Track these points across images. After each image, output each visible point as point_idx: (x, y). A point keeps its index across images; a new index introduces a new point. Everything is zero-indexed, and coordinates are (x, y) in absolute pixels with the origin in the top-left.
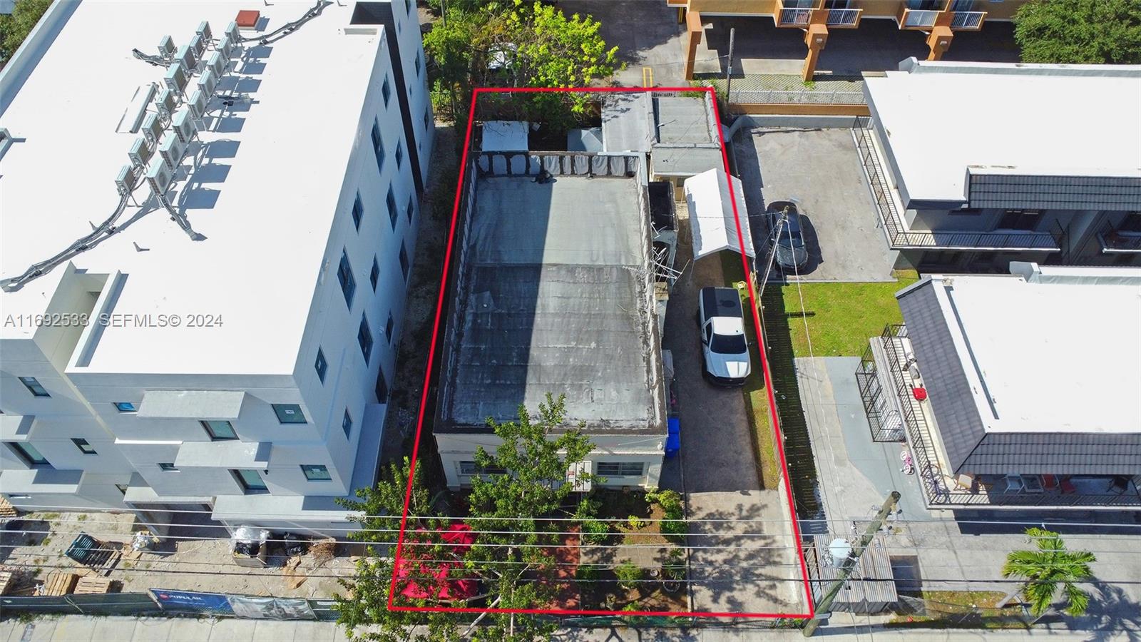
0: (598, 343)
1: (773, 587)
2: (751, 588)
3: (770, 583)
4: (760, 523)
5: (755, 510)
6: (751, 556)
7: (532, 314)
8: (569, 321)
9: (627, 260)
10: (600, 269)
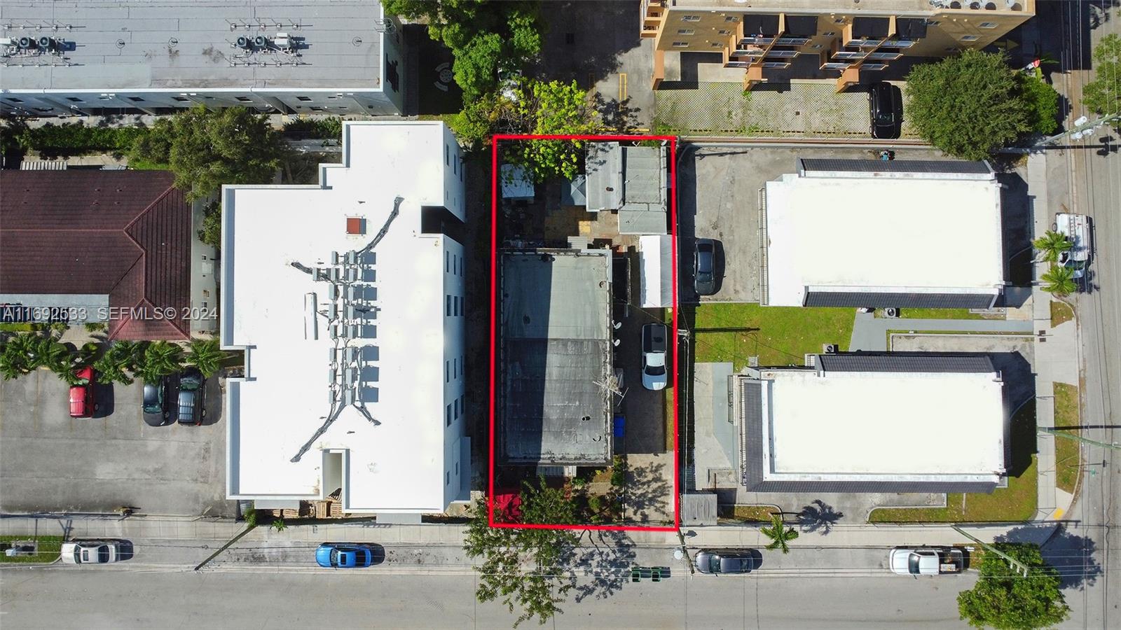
0: (579, 401)
1: (664, 507)
2: (652, 508)
3: (662, 505)
4: (661, 474)
5: (659, 467)
6: (654, 491)
7: (543, 381)
8: (564, 386)
9: (598, 336)
10: (582, 342)
